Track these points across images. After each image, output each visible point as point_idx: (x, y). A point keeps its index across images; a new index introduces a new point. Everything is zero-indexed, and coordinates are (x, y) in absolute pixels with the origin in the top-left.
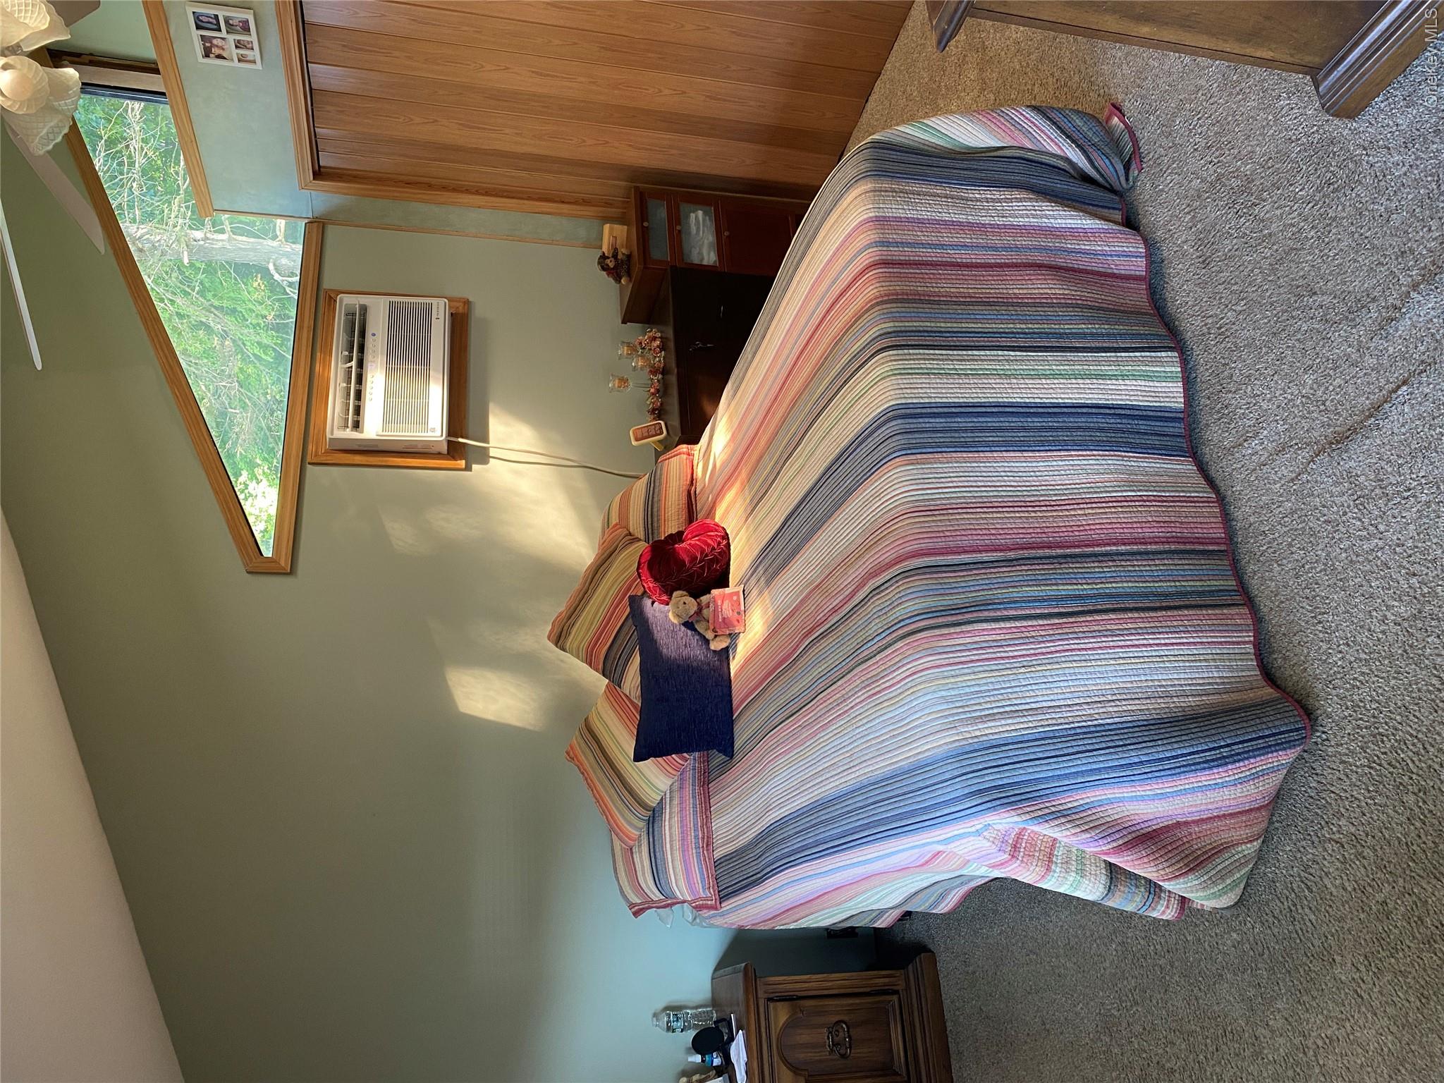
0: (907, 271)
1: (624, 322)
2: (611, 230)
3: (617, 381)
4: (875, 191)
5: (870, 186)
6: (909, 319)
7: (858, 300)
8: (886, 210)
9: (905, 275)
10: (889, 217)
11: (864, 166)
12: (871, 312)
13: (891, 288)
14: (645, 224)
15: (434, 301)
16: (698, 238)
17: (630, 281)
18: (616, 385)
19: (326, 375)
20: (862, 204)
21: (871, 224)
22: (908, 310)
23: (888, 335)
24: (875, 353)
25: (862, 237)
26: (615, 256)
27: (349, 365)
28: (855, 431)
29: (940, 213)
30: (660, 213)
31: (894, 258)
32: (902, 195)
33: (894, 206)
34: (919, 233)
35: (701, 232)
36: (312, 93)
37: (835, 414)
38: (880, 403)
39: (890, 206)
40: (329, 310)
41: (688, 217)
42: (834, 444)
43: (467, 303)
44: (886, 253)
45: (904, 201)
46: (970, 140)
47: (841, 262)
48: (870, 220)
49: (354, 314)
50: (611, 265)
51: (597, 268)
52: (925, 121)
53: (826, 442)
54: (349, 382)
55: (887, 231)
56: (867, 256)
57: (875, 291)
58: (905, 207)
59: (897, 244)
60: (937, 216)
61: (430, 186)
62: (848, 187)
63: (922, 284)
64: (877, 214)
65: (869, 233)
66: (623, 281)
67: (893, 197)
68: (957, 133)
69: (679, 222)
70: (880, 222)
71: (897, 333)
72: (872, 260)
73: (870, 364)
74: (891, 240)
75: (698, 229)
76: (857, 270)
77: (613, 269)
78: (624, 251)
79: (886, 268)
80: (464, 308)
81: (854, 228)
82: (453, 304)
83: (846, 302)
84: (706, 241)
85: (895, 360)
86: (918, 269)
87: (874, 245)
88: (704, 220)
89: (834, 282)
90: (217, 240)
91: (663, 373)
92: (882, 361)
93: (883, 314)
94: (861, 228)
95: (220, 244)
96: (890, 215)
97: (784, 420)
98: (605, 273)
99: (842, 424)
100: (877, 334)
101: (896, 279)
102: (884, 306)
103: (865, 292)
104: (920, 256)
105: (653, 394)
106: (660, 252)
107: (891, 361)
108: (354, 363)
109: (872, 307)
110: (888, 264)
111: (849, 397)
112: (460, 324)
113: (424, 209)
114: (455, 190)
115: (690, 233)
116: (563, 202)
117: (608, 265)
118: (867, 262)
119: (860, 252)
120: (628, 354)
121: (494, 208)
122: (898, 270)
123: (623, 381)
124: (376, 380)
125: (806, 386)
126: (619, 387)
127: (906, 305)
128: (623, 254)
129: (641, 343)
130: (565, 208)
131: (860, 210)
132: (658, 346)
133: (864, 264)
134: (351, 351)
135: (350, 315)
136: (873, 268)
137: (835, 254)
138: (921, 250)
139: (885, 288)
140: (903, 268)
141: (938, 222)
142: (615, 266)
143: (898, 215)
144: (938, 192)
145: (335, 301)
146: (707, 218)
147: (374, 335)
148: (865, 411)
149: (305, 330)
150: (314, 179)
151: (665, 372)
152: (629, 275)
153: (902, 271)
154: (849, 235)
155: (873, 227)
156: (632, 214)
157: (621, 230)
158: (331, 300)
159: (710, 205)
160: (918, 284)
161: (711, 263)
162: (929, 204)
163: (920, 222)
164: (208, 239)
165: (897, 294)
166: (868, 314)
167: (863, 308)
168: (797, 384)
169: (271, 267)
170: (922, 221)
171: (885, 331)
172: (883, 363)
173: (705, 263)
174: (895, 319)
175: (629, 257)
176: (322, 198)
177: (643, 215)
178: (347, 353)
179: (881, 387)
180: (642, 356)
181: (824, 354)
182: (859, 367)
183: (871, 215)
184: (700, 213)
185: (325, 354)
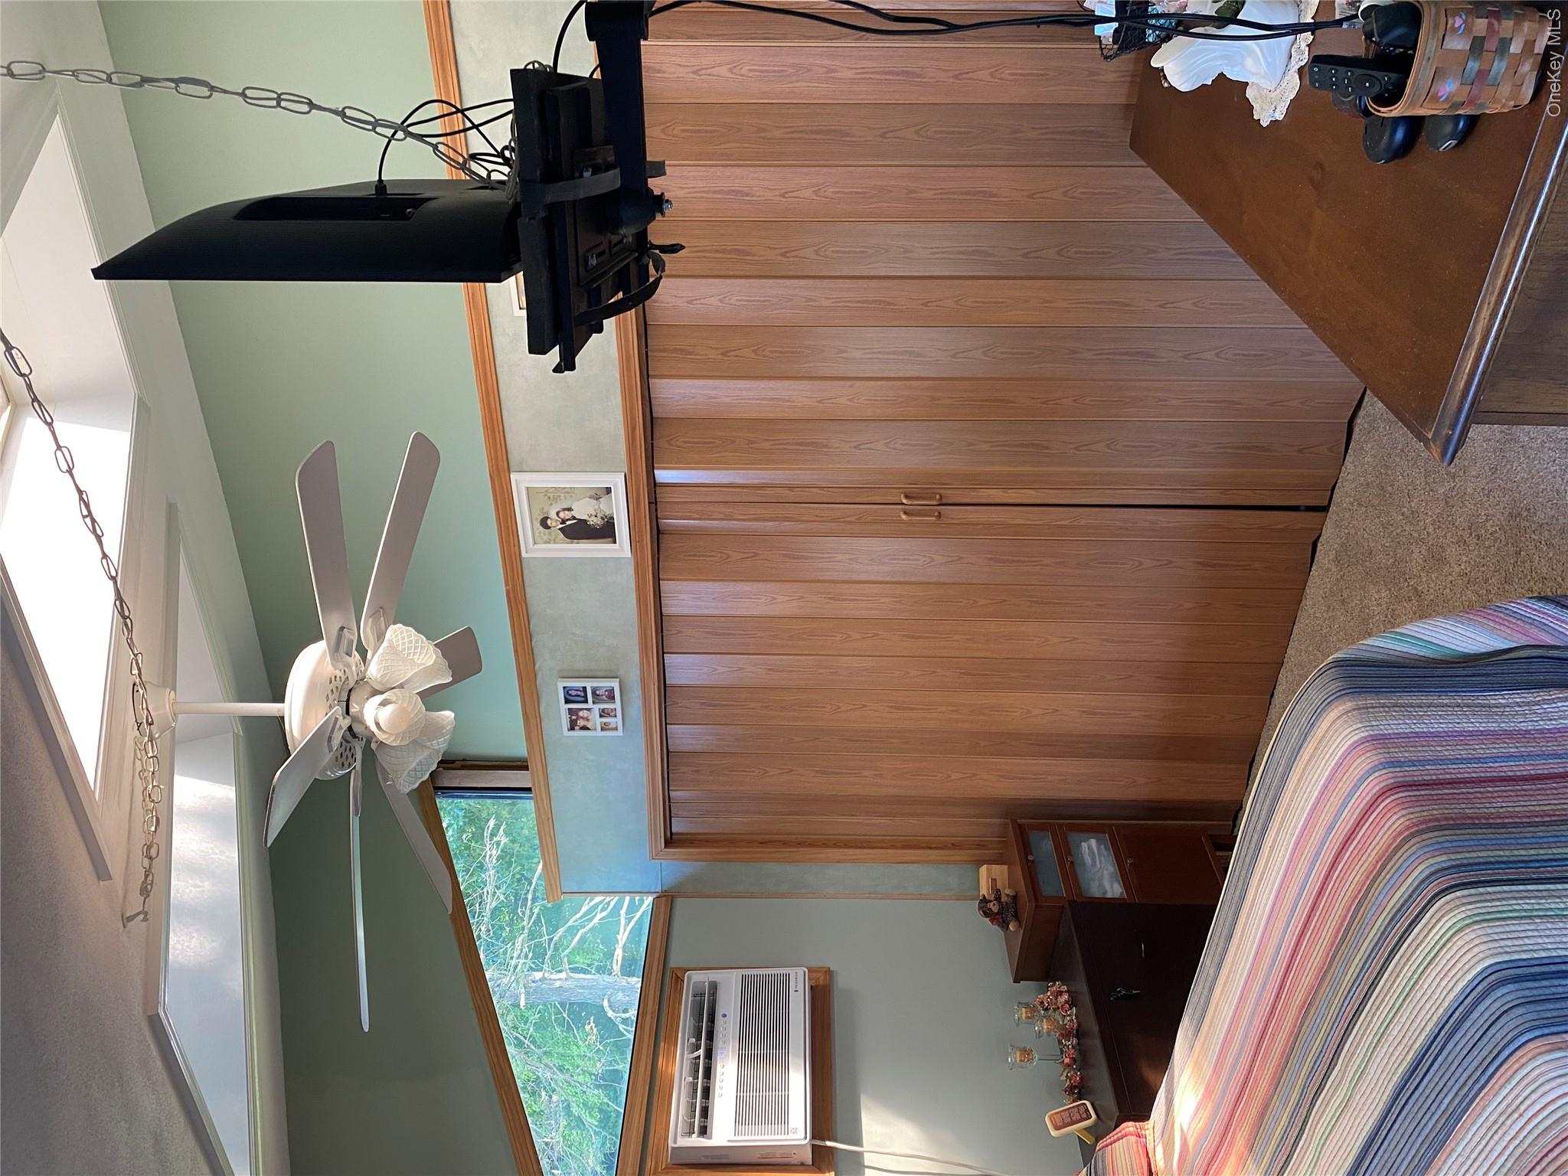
0: (1440, 792)
1: (1016, 981)
2: (989, 871)
3: (1018, 1054)
4: (1359, 709)
5: (1350, 704)
6: (1470, 849)
7: (1378, 838)
8: (1381, 727)
9: (1440, 797)
10: (1389, 734)
11: (1334, 686)
12: (1406, 847)
13: (1425, 814)
14: (1030, 858)
15: (791, 971)
16: (1096, 870)
17: (1020, 926)
18: (1018, 1059)
19: (670, 1071)
20: (1345, 726)
21: (1367, 744)
22: (1462, 837)
23: (1446, 872)
24: (1433, 897)
25: (1359, 761)
26: (998, 898)
27: (696, 1054)
28: (1435, 1019)
29: (1458, 723)
30: (1044, 846)
31: (1416, 779)
32: (1397, 709)
33: (1391, 722)
34: (1439, 749)
35: (1098, 863)
36: (668, 754)
37: (1389, 1001)
38: (1467, 966)
39: (1386, 723)
40: (675, 991)
41: (1079, 846)
42: (1400, 1048)
43: (829, 973)
44: (1401, 774)
45: (1404, 716)
46: (1464, 645)
47: (1335, 800)
48: (1362, 741)
49: (702, 995)
50: (995, 909)
51: (979, 915)
52: (1398, 630)
53: (1383, 1050)
54: (696, 1077)
55: (1393, 750)
56: (1376, 781)
57: (1402, 820)
58: (1408, 722)
59: (1413, 763)
60: (1458, 728)
61: (785, 844)
62: (1318, 714)
63: (1470, 806)
64: (1372, 733)
65: (1368, 754)
66: (1011, 927)
67: (1387, 712)
68: (1446, 638)
69: (1069, 852)
70: (1379, 741)
71: (1459, 867)
72: (1384, 784)
73: (1428, 915)
74: (1402, 759)
75: (1094, 860)
76: (1365, 802)
77: (997, 914)
78: (1008, 891)
79: (1408, 791)
80: (825, 978)
81: (1343, 754)
82: (814, 975)
83: (1360, 846)
84: (1105, 872)
85: (1470, 903)
86: (1455, 788)
87: (1381, 767)
88: (1099, 850)
89: (1331, 828)
90: (554, 980)
91: (1077, 1036)
92: (1448, 907)
93: (1428, 846)
94: (1354, 751)
95: (558, 984)
96: (1390, 732)
97: (1295, 1037)
98: (987, 920)
99: (1405, 1014)
100: (1427, 872)
101: (1428, 803)
102: (1424, 836)
103: (1387, 826)
104: (1451, 773)
105: (1068, 1065)
106: (1053, 886)
107: (1464, 904)
108: (701, 1052)
109: (1406, 840)
110: (1410, 786)
111: (1407, 972)
112: (821, 998)
113: (776, 870)
114: (812, 845)
115: (1084, 864)
116: (930, 848)
117: (991, 910)
118: (1377, 788)
119: (1362, 780)
120: (1028, 1017)
121: (853, 861)
122: (1427, 792)
123: (1026, 1052)
124: (727, 1071)
125: (1323, 975)
126: (1021, 1061)
127: (1458, 832)
128: (1007, 895)
129: (1042, 1003)
130: (934, 854)
131: (1345, 733)
132: (1066, 1002)
133: (1374, 791)
134: (699, 1038)
135: (699, 995)
136: (1388, 794)
137: (1322, 793)
138: (1450, 766)
139: (1416, 815)
140: (1434, 789)
141: (1460, 734)
142: (999, 910)
143: (1402, 731)
144: (1445, 701)
145: (683, 981)
146: (1102, 847)
147: (724, 1016)
148: (1443, 984)
149: (648, 1018)
150: (665, 847)
151: (1080, 1033)
152: (1017, 917)
153: (1433, 793)
154: (1339, 765)
155: (1373, 747)
156: (1015, 853)
157: (1000, 871)
158: (679, 980)
159: (1104, 832)
160: (1464, 806)
161: (1117, 895)
162: (1440, 715)
163: (1436, 735)
164: (546, 979)
165: (1437, 820)
166: (1402, 850)
167: (1389, 847)
168: (1305, 980)
169: (606, 1004)
170: (1437, 734)
171: (1437, 867)
172: (1451, 910)
173: (1109, 895)
174: (1447, 851)
175: (1015, 898)
176: (674, 868)
177: (1026, 849)
178: (694, 1040)
179: (1460, 943)
180: (1048, 1018)
181: (1342, 924)
182: (1410, 925)
183: (1362, 735)
184: (1093, 842)
185: (669, 1045)
